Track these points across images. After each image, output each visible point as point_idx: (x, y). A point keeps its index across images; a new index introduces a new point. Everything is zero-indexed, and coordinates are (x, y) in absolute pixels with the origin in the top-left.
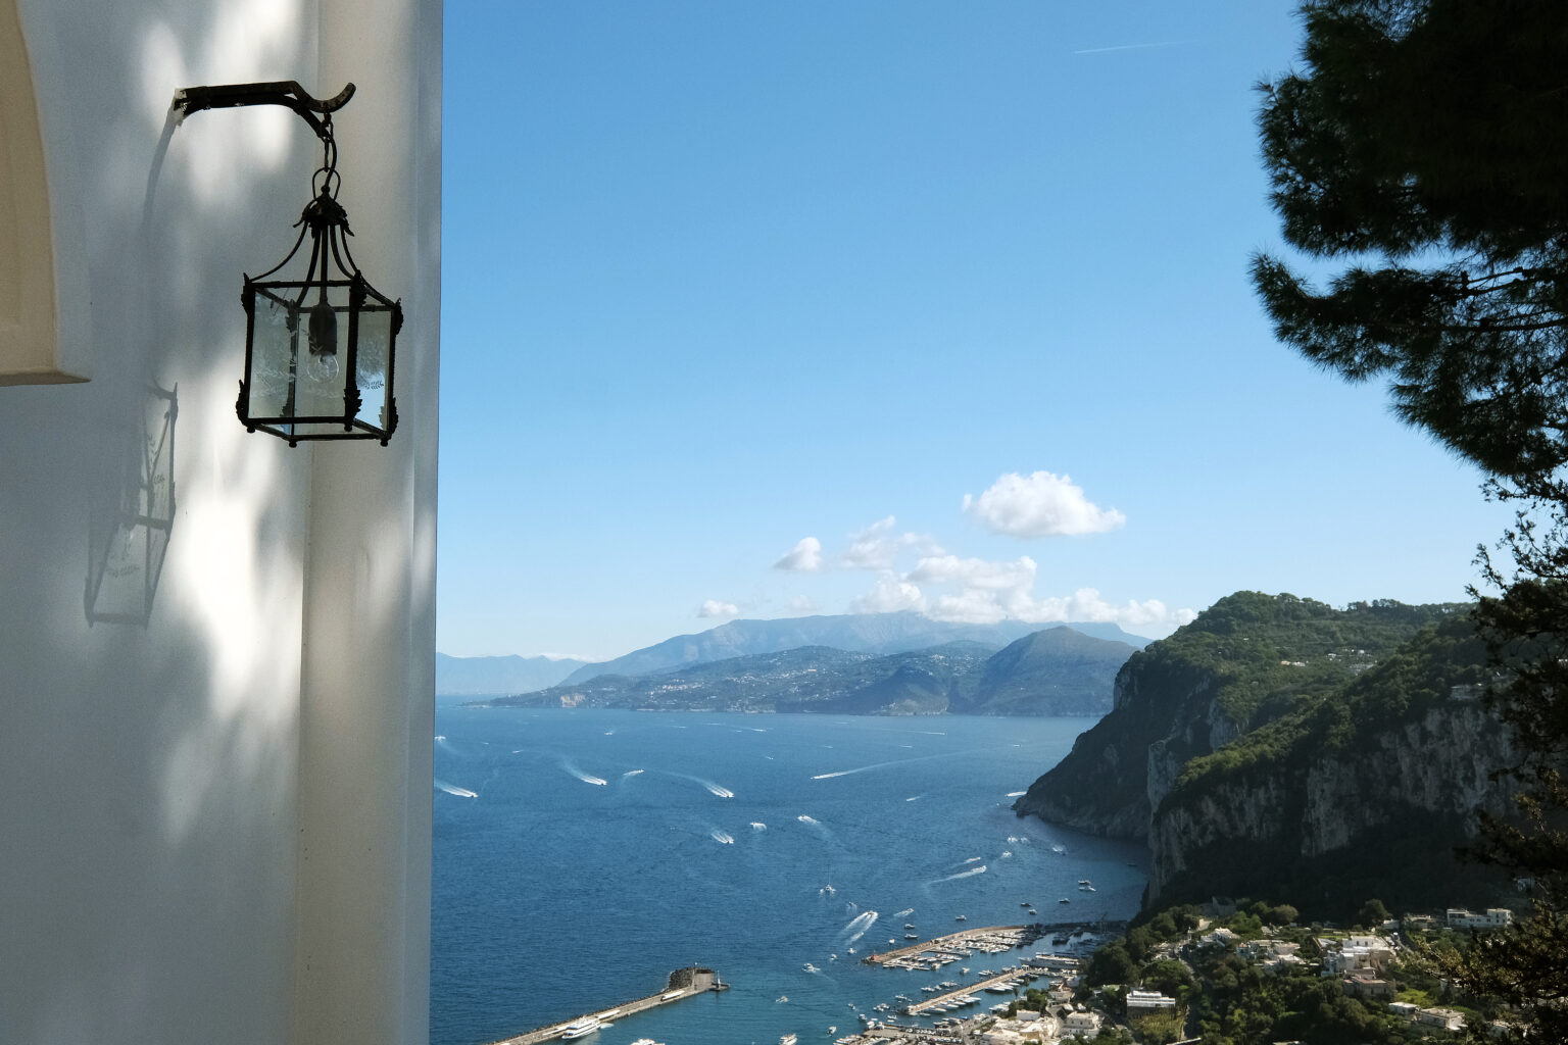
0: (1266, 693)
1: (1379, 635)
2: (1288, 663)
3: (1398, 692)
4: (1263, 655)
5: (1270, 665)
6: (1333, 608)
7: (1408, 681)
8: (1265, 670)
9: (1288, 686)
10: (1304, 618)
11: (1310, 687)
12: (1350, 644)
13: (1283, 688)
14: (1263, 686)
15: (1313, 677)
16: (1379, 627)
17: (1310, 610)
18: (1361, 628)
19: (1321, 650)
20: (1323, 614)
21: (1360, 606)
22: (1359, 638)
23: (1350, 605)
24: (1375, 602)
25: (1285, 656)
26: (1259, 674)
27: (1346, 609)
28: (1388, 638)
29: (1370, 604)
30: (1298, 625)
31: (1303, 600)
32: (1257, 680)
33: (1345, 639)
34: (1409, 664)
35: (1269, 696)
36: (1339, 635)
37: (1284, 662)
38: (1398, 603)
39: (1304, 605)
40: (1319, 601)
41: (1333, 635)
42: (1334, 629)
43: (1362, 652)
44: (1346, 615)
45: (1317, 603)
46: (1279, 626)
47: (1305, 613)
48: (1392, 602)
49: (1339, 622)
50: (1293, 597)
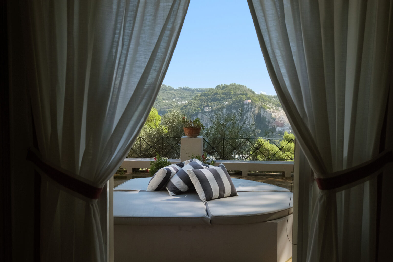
0: (160, 108)
1: (184, 95)
2: (165, 101)
3: (192, 109)
4: (159, 99)
5: (161, 102)
6: (174, 88)
7: (195, 106)
8: (160, 103)
9: (165, 107)
10: (168, 91)
11: (170, 107)
12: (178, 97)
13: (164, 107)
14: (159, 107)
15: (170, 105)
16: (184, 93)
17: (169, 89)
18: (181, 93)
19: (172, 98)
20: (172, 90)
21: (180, 88)
22: (180, 96)
23: (178, 88)
24: (184, 87)
25: (164, 99)
26: (158, 104)
27: (177, 89)
28: (187, 96)
29: (183, 88)
30: (167, 92)
31: (168, 86)
32: (158, 105)
33: (177, 96)
34: (195, 102)
35: (161, 109)
36: (176, 95)
37: (164, 101)
38: (189, 88)
39: (168, 88)
40: (171, 86)
41: (174, 95)
42: (175, 93)
43: (181, 99)
44: (177, 90)
45: (171, 87)
46: (162, 92)
47: (168, 89)
48: (188, 87)
49: (176, 92)
50: (165, 86)
